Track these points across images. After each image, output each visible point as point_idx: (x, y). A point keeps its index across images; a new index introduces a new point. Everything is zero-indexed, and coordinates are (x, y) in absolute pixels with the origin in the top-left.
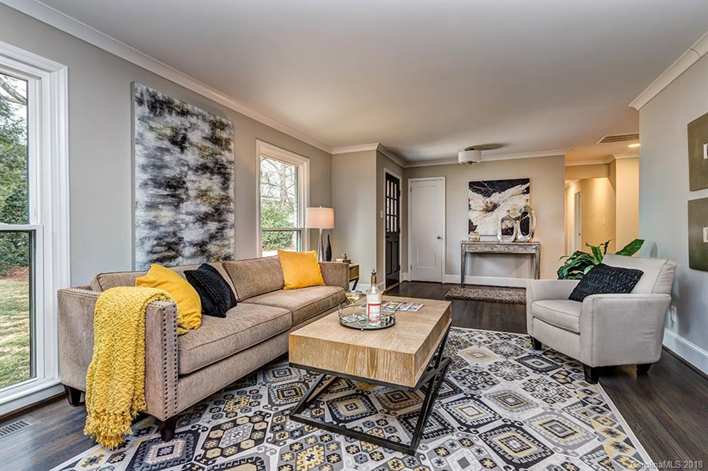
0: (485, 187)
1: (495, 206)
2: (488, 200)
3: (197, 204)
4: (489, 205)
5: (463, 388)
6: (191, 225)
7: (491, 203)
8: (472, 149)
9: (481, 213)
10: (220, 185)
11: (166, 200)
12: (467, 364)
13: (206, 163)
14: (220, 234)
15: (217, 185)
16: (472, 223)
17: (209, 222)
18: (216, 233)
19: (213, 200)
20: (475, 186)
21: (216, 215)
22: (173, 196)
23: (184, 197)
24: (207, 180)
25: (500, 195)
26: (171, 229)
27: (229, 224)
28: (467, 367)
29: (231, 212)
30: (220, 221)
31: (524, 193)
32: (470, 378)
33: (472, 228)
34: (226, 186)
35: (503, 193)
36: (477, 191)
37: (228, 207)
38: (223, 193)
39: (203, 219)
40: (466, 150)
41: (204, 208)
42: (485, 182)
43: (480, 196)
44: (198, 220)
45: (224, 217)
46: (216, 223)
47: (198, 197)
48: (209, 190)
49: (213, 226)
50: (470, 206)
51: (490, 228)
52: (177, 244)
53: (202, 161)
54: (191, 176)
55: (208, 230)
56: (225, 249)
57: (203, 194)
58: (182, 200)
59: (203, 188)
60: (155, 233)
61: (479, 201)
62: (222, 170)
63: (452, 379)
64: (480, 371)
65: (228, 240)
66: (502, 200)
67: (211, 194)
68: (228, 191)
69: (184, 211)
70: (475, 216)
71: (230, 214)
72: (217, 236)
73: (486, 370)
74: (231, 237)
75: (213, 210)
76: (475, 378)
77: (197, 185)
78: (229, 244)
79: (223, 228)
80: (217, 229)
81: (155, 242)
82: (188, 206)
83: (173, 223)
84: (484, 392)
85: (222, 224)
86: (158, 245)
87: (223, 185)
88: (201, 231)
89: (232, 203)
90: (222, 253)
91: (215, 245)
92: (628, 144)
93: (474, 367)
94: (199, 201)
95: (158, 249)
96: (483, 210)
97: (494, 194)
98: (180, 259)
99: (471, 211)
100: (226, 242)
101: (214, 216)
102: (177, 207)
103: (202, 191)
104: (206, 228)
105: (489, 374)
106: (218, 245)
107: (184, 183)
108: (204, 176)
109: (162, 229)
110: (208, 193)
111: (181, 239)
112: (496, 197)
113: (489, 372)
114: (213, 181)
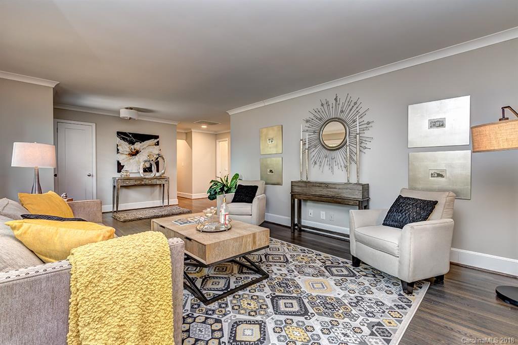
0: (129, 136)
1: (137, 152)
2: (132, 147)
4: (133, 150)
7: (135, 149)
8: (131, 109)
9: (127, 156)
16: (120, 163)
20: (122, 135)
25: (141, 144)
31: (156, 145)
33: (120, 167)
35: (143, 143)
36: (124, 139)
40: (127, 108)
42: (130, 134)
43: (127, 143)
50: (118, 150)
51: (134, 168)
61: (125, 147)
66: (142, 148)
70: (123, 159)
92: (201, 125)
96: (129, 154)
97: (137, 143)
99: (119, 154)
112: (138, 146)
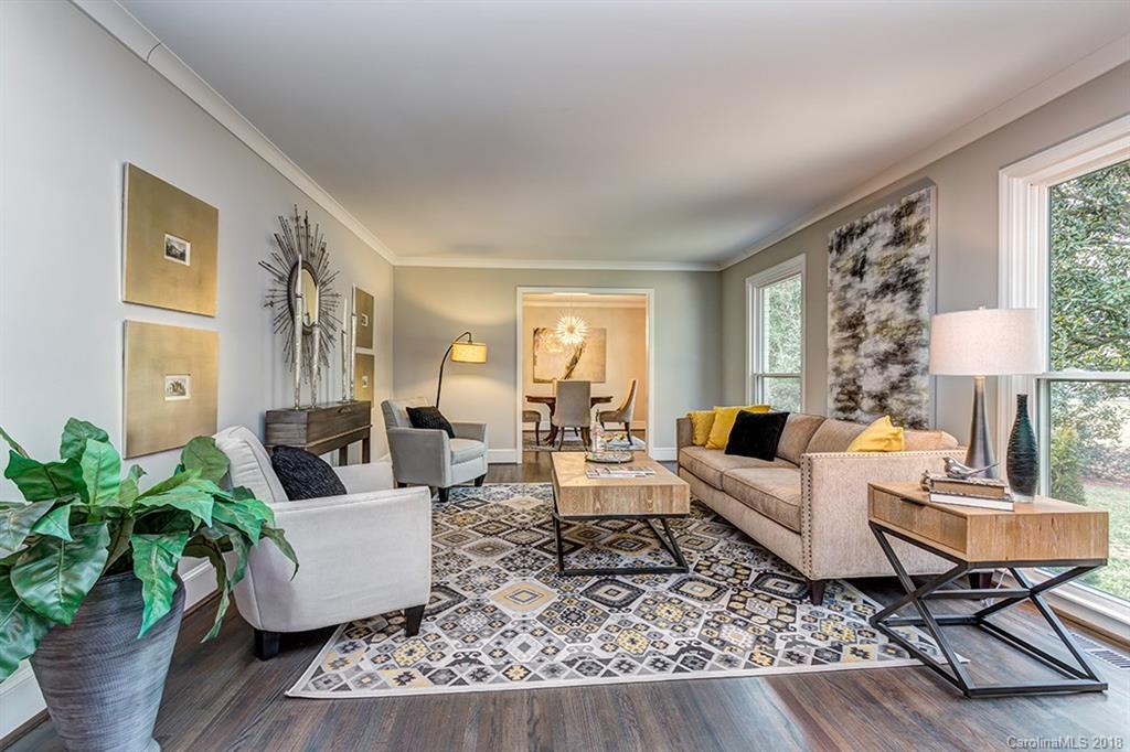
3: (876, 342)
5: (535, 551)
6: (869, 370)
10: (906, 305)
11: (847, 344)
12: (538, 577)
13: (886, 281)
14: (905, 383)
15: (902, 307)
17: (889, 365)
18: (900, 382)
19: (895, 332)
21: (899, 353)
22: (853, 337)
23: (863, 335)
24: (888, 305)
26: (851, 376)
27: (919, 367)
28: (536, 573)
29: (924, 346)
30: (904, 363)
32: (530, 562)
34: (914, 304)
37: (918, 338)
38: (910, 317)
39: (883, 361)
41: (885, 346)
44: (876, 364)
45: (911, 356)
46: (900, 366)
47: (878, 331)
48: (891, 317)
49: (895, 371)
52: (856, 394)
53: (882, 280)
54: (871, 306)
55: (889, 377)
56: (913, 409)
57: (883, 326)
58: (861, 340)
59: (883, 318)
60: (840, 380)
62: (910, 280)
63: (550, 557)
64: (519, 571)
65: (919, 394)
67: (893, 323)
68: (918, 312)
69: (862, 353)
71: (921, 349)
72: (901, 387)
73: (511, 574)
74: (924, 390)
75: (896, 346)
76: (524, 561)
77: (875, 316)
78: (919, 402)
79: (909, 375)
80: (901, 375)
81: (839, 390)
82: (867, 346)
83: (853, 369)
84: (513, 551)
85: (908, 367)
86: (842, 393)
87: (910, 303)
88: (881, 378)
89: (924, 330)
90: (908, 415)
91: (897, 400)
93: (528, 575)
94: (878, 337)
95: (842, 397)
98: (858, 412)
100: (915, 398)
101: (896, 355)
102: (856, 349)
103: (881, 322)
104: (886, 374)
105: (508, 569)
106: (903, 401)
107: (863, 317)
108: (885, 299)
109: (845, 376)
110: (889, 323)
111: (860, 388)
113: (507, 572)
114: (897, 302)
